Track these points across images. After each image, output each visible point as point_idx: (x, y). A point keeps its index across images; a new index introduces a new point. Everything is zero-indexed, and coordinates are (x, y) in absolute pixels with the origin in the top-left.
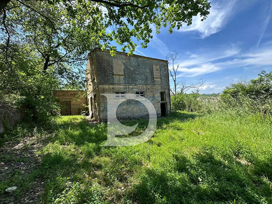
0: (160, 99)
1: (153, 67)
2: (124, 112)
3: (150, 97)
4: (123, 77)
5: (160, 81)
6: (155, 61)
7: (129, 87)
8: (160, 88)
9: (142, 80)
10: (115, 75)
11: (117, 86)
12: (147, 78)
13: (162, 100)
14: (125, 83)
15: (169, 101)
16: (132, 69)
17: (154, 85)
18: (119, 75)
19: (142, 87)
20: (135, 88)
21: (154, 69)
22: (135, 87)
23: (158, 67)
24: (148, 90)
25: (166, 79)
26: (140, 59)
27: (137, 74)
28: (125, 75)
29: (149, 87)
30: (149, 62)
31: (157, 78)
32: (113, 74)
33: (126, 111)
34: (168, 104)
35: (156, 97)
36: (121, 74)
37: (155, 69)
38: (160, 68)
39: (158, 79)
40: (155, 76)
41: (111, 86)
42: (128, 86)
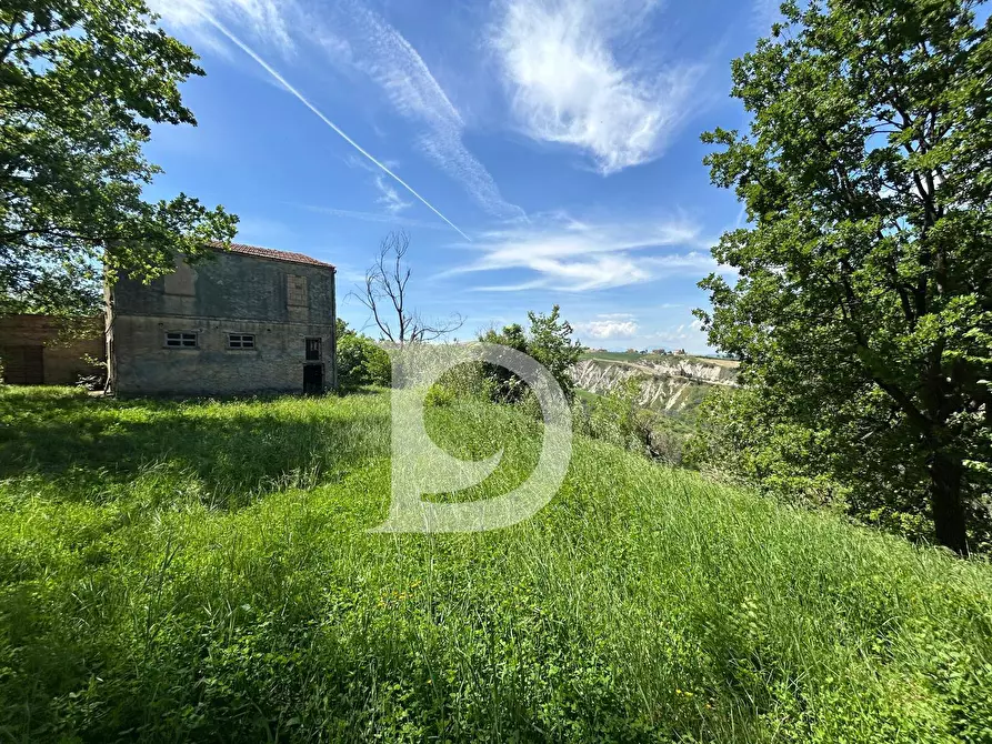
0: (304, 354)
1: (285, 281)
2: (190, 379)
3: (273, 348)
4: (193, 299)
5: (307, 314)
6: (293, 267)
7: (208, 325)
8: (304, 328)
9: (248, 308)
10: (169, 294)
11: (171, 320)
12: (265, 306)
13: (308, 358)
14: (198, 314)
15: (331, 360)
16: (220, 282)
17: (287, 322)
18: (182, 295)
19: (251, 324)
20: (226, 326)
21: (291, 285)
22: (229, 324)
23: (302, 281)
24: (265, 332)
25: (326, 309)
26: (246, 260)
27: (235, 294)
28: (197, 296)
29: (270, 326)
30: (275, 268)
31: (298, 306)
32: (163, 293)
33: (195, 376)
34: (328, 366)
35: (289, 350)
36: (185, 292)
37: (293, 285)
38: (309, 284)
39: (300, 309)
40: (290, 302)
41: (156, 320)
42: (205, 322)
